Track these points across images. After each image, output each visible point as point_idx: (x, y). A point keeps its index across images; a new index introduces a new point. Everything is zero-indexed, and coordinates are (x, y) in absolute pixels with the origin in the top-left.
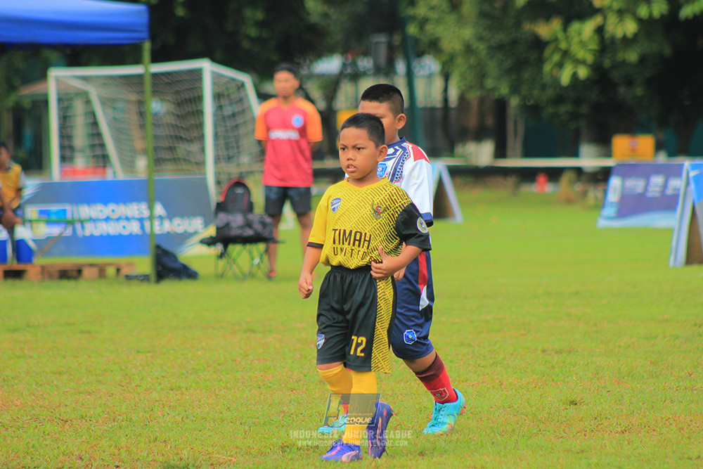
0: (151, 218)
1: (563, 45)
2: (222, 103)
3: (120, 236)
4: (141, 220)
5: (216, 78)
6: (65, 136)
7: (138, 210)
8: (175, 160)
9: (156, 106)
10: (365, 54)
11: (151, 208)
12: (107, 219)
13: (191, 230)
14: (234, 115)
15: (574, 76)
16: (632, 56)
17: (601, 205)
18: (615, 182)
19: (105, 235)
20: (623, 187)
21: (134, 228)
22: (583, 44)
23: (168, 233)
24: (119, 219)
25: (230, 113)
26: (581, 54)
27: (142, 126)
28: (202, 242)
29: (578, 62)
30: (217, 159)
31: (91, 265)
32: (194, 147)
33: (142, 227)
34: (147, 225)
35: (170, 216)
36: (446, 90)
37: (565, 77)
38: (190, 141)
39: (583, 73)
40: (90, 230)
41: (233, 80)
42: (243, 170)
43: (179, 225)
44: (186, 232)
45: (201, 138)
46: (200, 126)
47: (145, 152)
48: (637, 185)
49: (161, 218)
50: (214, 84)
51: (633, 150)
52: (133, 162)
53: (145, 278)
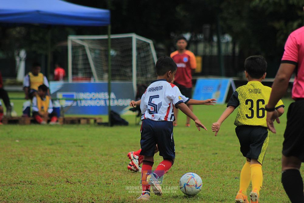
0: (109, 99)
2: (140, 52)
3: (96, 106)
4: (105, 100)
5: (138, 41)
6: (74, 64)
7: (104, 96)
8: (120, 75)
9: (112, 52)
10: (201, 32)
11: (109, 95)
12: (91, 99)
13: (126, 105)
14: (145, 57)
19: (90, 106)
21: (102, 103)
23: (116, 105)
24: (96, 99)
25: (143, 56)
27: (107, 61)
28: (131, 110)
30: (137, 75)
31: (84, 118)
32: (128, 70)
33: (106, 103)
34: (107, 102)
35: (117, 99)
36: (234, 49)
38: (126, 67)
40: (84, 103)
41: (145, 42)
42: (148, 80)
43: (121, 102)
44: (123, 106)
45: (131, 66)
46: (131, 61)
47: (107, 71)
49: (113, 99)
50: (137, 44)
52: (102, 75)
53: (105, 124)
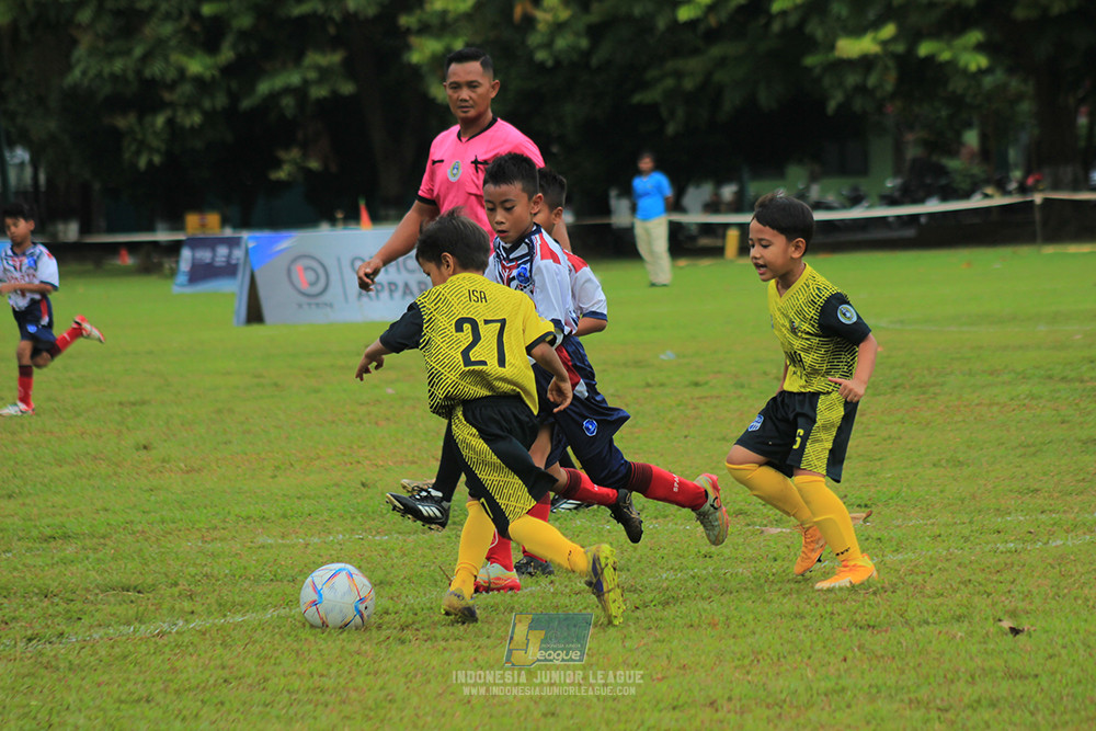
1: (139, 137)
15: (150, 162)
16: (199, 144)
17: (173, 273)
18: (186, 253)
20: (194, 259)
22: (155, 133)
26: (155, 143)
29: (151, 150)
36: (35, 176)
37: (142, 163)
39: (157, 159)
48: (205, 255)
51: (203, 226)
